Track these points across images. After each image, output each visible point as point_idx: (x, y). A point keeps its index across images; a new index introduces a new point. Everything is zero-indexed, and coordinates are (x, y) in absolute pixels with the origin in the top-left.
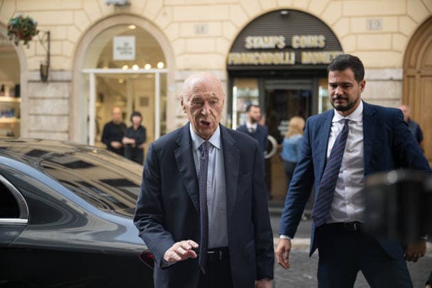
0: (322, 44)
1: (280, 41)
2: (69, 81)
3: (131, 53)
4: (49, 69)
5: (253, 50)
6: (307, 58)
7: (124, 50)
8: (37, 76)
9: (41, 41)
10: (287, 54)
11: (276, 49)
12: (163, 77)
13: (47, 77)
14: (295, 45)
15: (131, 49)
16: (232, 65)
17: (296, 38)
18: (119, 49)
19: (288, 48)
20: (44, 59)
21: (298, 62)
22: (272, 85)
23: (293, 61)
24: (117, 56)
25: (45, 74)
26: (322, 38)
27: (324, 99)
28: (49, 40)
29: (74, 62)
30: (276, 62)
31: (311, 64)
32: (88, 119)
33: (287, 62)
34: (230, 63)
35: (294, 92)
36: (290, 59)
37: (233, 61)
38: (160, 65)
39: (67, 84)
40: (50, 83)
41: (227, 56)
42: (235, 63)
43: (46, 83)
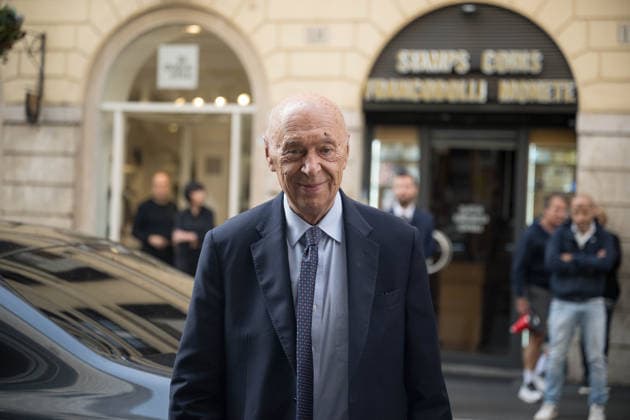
0: (536, 68)
1: (461, 60)
2: (76, 124)
3: (189, 76)
4: (42, 102)
5: (411, 75)
6: (509, 92)
7: (178, 70)
8: (20, 114)
9: (29, 51)
10: (473, 85)
11: (452, 75)
12: (247, 121)
13: (38, 115)
14: (487, 68)
15: (189, 68)
16: (373, 101)
17: (489, 55)
18: (168, 67)
19: (475, 72)
20: (32, 84)
21: (492, 98)
22: (445, 141)
23: (482, 97)
24: (165, 81)
25: (34, 112)
26: (536, 56)
27: (539, 167)
28: (43, 49)
29: (88, 88)
30: (452, 98)
31: (516, 104)
32: (109, 194)
33: (473, 98)
34: (369, 97)
35: (485, 153)
36: (478, 92)
37: (374, 95)
38: (243, 99)
39: (72, 129)
40: (41, 128)
41: (362, 85)
42: (377, 98)
43: (35, 128)
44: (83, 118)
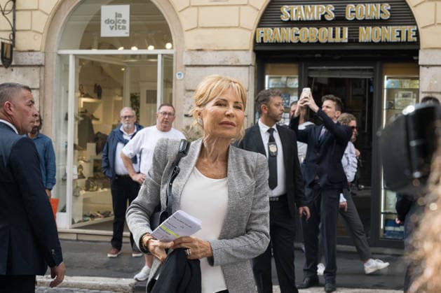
0: (387, 16)
1: (329, 11)
2: (40, 66)
3: (124, 28)
4: (14, 49)
5: (291, 23)
6: (366, 34)
7: (115, 24)
9: (3, 11)
10: (338, 30)
11: (322, 22)
12: (168, 60)
13: (11, 60)
14: (349, 17)
15: (124, 21)
16: (262, 43)
17: (350, 7)
18: (108, 21)
19: (340, 20)
21: (353, 39)
23: (345, 39)
25: (8, 56)
26: (387, 7)
27: (389, 90)
28: (14, 9)
29: (48, 40)
30: (322, 40)
31: (372, 43)
32: (66, 119)
33: (338, 39)
34: (259, 40)
36: (343, 35)
37: (262, 38)
38: (169, 46)
39: (37, 70)
40: (14, 69)
41: (253, 32)
42: (265, 41)
43: (9, 69)
44: (45, 61)
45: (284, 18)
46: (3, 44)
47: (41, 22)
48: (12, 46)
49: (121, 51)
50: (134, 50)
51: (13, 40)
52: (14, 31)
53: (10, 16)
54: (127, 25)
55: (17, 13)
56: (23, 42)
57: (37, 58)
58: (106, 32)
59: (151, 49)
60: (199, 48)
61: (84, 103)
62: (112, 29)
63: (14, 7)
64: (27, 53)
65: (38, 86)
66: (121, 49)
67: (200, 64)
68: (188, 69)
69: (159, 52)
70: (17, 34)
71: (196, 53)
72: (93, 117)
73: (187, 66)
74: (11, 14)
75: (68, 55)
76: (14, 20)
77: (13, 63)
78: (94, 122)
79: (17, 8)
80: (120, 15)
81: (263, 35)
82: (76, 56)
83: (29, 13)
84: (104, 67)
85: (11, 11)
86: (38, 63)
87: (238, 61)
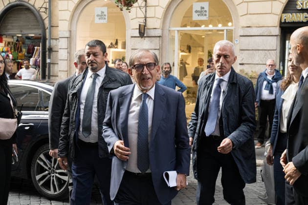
2: (159, 37)
3: (205, 15)
4: (146, 28)
5: (302, 11)
7: (201, 12)
8: (137, 34)
9: (140, 7)
13: (144, 33)
15: (206, 11)
16: (285, 23)
18: (196, 11)
20: (142, 21)
25: (143, 32)
29: (164, 22)
32: (173, 65)
34: (283, 21)
37: (285, 20)
38: (230, 24)
39: (158, 39)
40: (146, 38)
41: (280, 16)
42: (287, 21)
43: (143, 39)
44: (162, 34)
45: (299, 8)
46: (140, 25)
47: (160, 13)
48: (145, 26)
49: (203, 27)
50: (211, 27)
51: (145, 23)
52: (146, 18)
53: (144, 10)
54: (207, 13)
55: (147, 8)
56: (151, 24)
57: (158, 33)
58: (195, 17)
59: (220, 26)
60: (248, 26)
61: (182, 55)
62: (199, 15)
63: (146, 5)
64: (152, 30)
65: (158, 48)
66: (203, 26)
67: (248, 35)
68: (241, 37)
69: (225, 28)
70: (147, 19)
71: (246, 28)
72: (186, 63)
73: (241, 36)
74: (144, 8)
75: (174, 30)
76: (146, 12)
77: (145, 35)
78: (187, 66)
79: (147, 5)
80: (203, 8)
81: (286, 18)
82: (178, 31)
83: (154, 7)
84: (193, 36)
85: (143, 7)
86: (158, 35)
87: (271, 33)
